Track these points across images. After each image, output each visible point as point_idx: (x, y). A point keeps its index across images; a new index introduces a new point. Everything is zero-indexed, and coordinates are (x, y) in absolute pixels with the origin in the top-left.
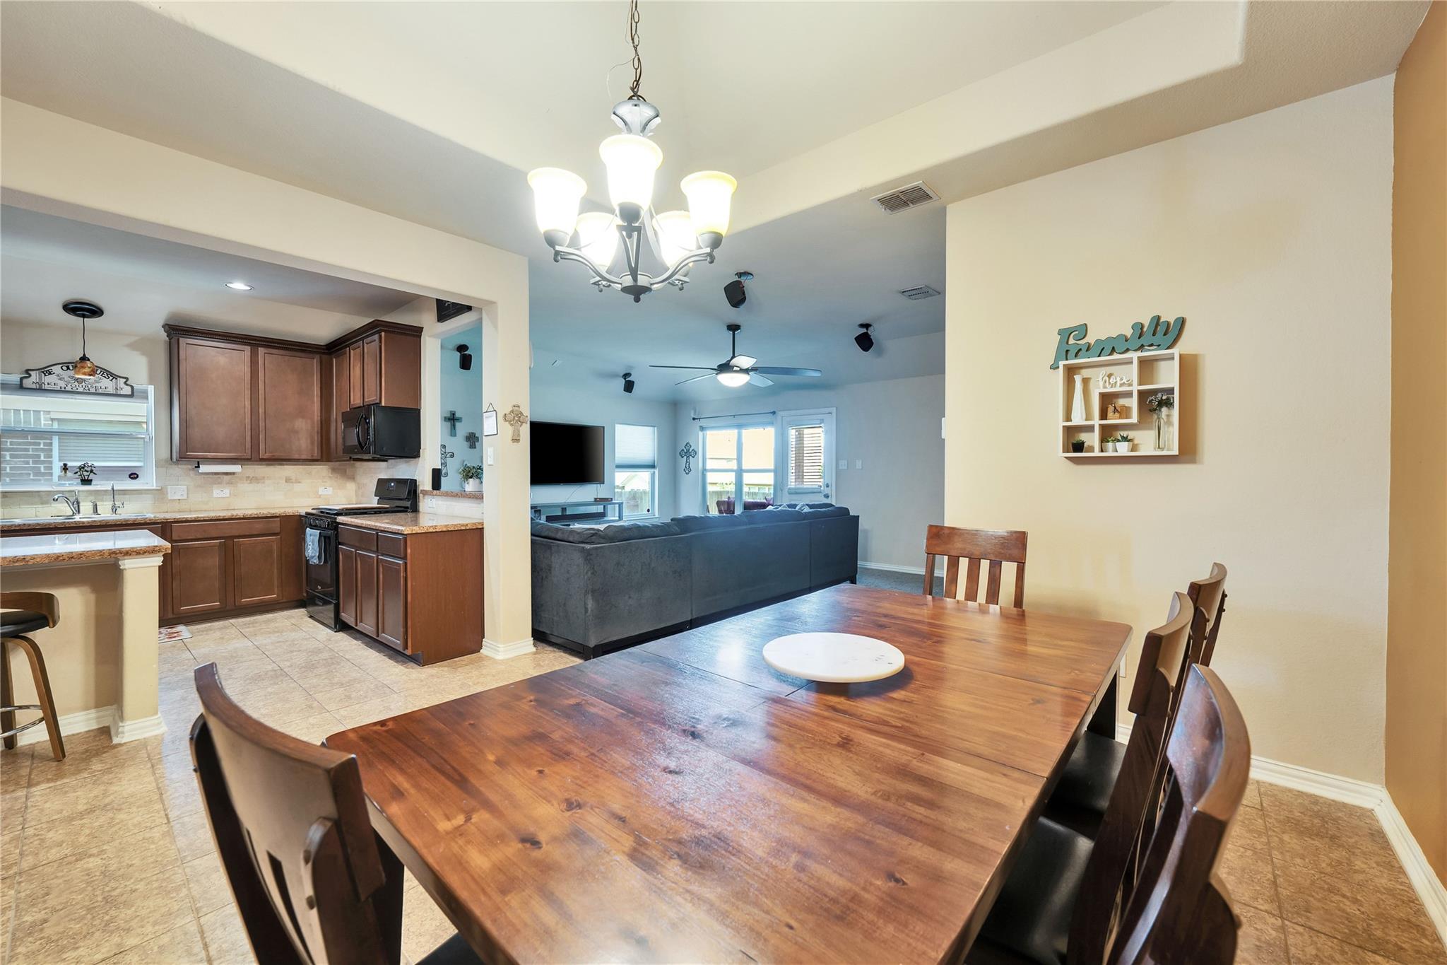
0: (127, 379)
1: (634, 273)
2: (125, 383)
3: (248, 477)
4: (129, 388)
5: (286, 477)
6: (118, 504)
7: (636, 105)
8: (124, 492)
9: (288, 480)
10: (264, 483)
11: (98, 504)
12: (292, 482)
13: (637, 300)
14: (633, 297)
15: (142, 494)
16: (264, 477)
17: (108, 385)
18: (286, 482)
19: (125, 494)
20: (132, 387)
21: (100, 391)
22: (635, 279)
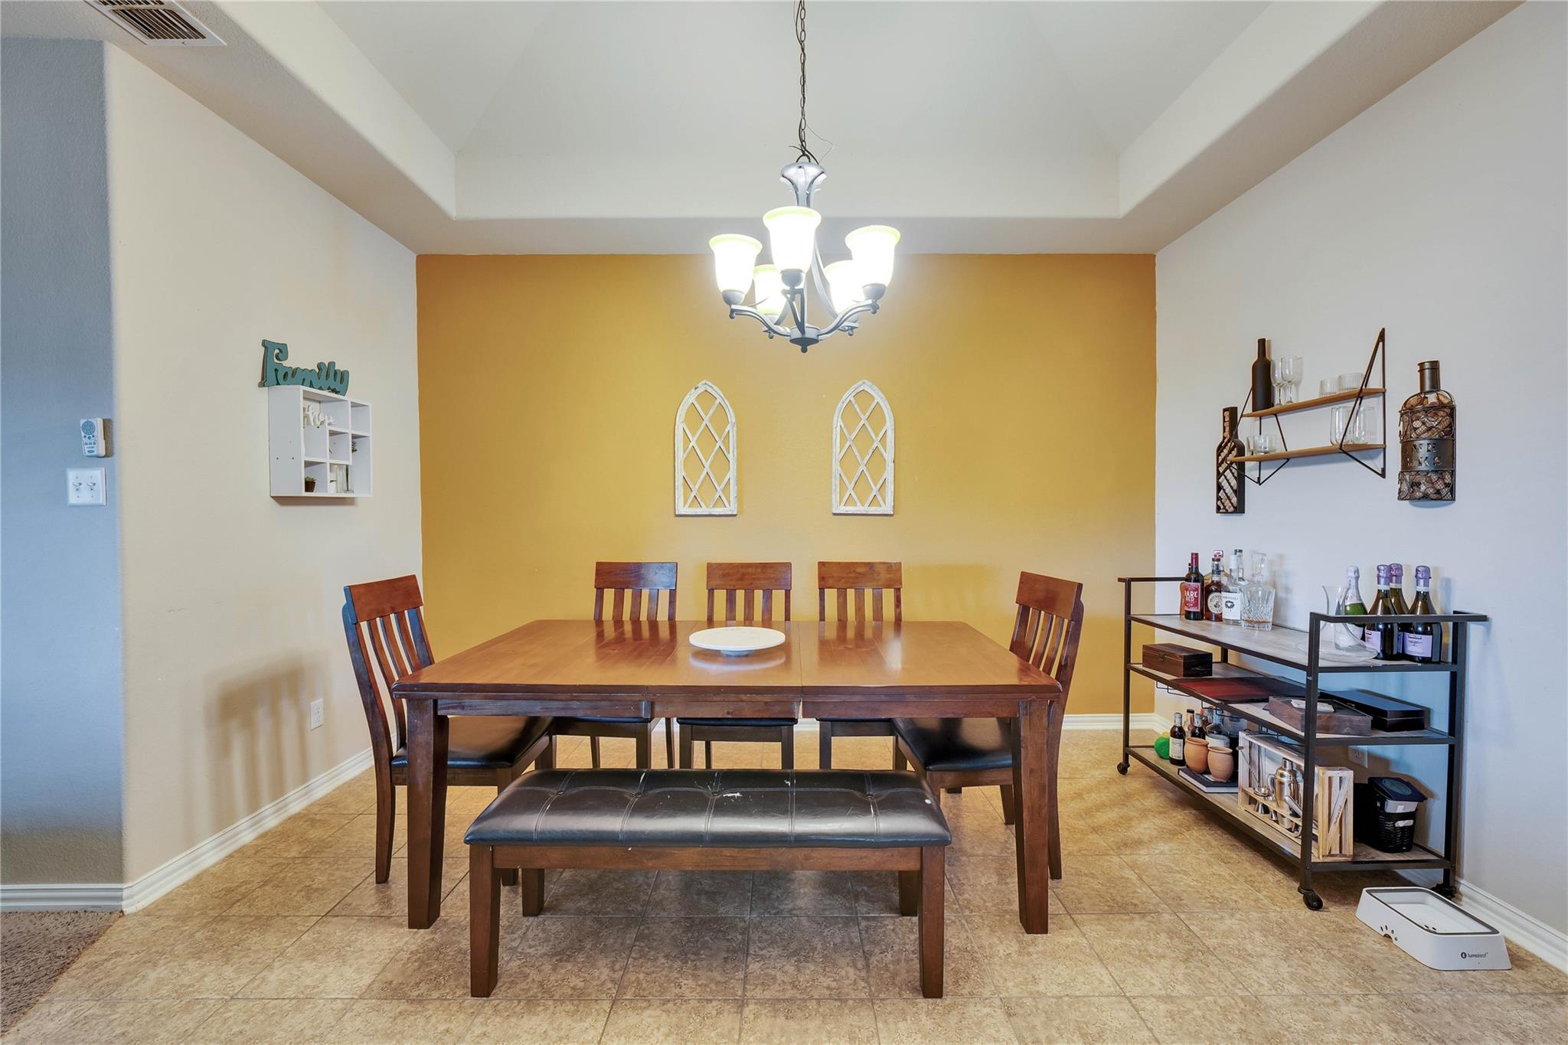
1: (801, 326)
7: (800, 167)
13: (804, 350)
14: (800, 347)
22: (803, 332)
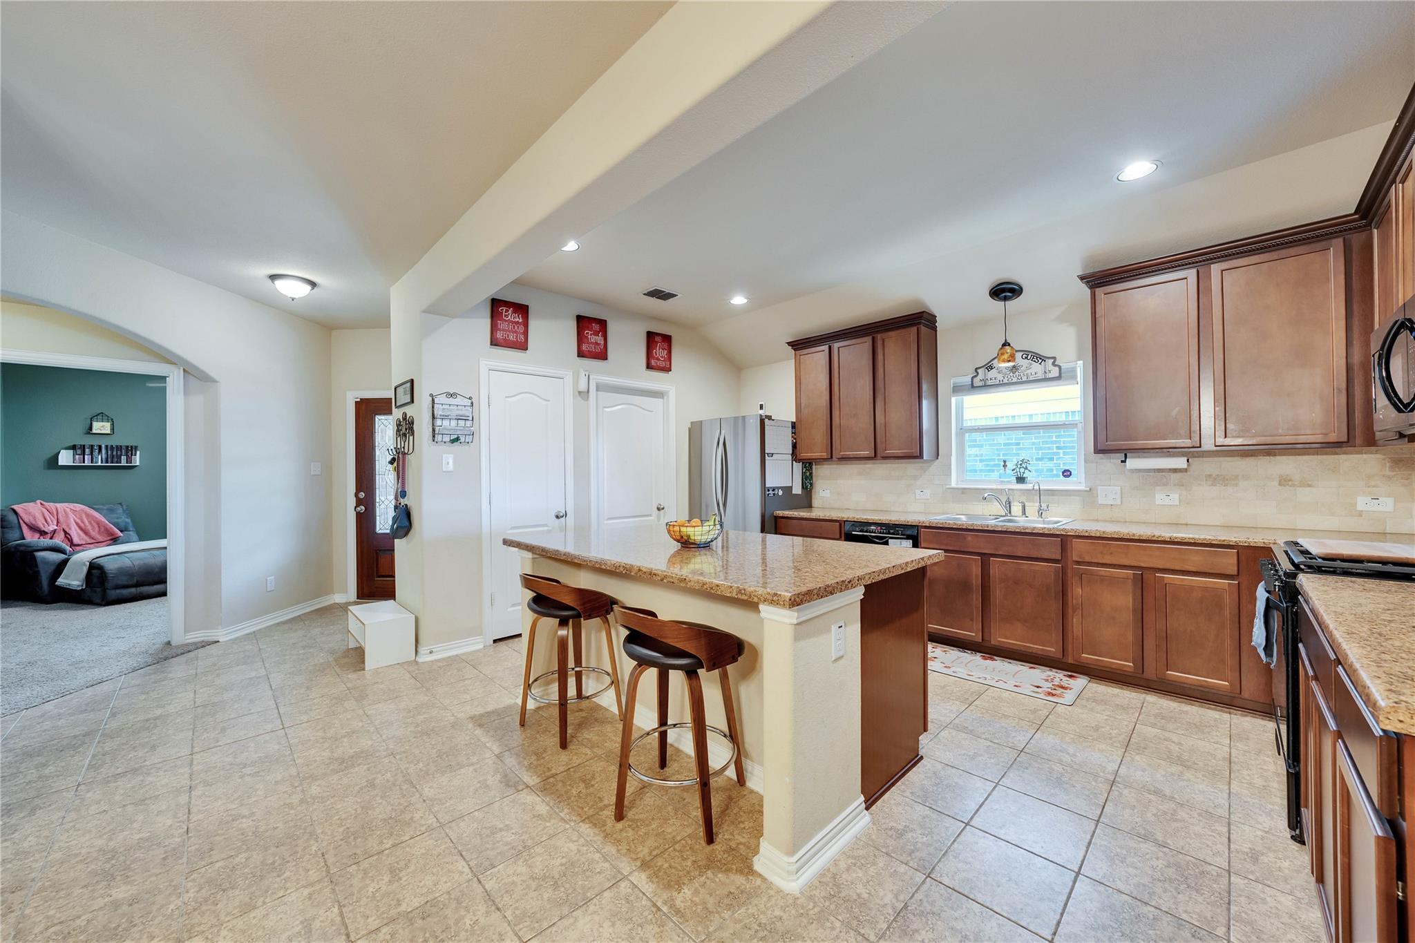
0: (1054, 358)
2: (1054, 364)
3: (1210, 476)
4: (1057, 368)
5: (1281, 477)
6: (1044, 506)
8: (1052, 492)
9: (1284, 481)
10: (1236, 485)
11: (1026, 504)
12: (1293, 485)
15: (1070, 495)
16: (1237, 477)
17: (1037, 369)
18: (1280, 485)
19: (1053, 495)
20: (1060, 367)
21: (1031, 378)
